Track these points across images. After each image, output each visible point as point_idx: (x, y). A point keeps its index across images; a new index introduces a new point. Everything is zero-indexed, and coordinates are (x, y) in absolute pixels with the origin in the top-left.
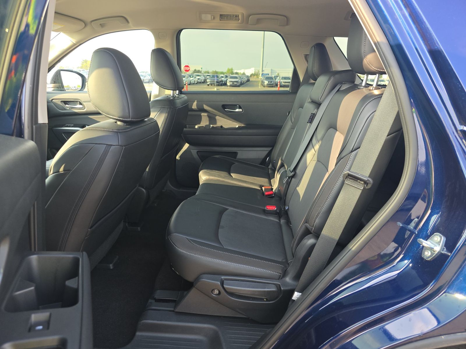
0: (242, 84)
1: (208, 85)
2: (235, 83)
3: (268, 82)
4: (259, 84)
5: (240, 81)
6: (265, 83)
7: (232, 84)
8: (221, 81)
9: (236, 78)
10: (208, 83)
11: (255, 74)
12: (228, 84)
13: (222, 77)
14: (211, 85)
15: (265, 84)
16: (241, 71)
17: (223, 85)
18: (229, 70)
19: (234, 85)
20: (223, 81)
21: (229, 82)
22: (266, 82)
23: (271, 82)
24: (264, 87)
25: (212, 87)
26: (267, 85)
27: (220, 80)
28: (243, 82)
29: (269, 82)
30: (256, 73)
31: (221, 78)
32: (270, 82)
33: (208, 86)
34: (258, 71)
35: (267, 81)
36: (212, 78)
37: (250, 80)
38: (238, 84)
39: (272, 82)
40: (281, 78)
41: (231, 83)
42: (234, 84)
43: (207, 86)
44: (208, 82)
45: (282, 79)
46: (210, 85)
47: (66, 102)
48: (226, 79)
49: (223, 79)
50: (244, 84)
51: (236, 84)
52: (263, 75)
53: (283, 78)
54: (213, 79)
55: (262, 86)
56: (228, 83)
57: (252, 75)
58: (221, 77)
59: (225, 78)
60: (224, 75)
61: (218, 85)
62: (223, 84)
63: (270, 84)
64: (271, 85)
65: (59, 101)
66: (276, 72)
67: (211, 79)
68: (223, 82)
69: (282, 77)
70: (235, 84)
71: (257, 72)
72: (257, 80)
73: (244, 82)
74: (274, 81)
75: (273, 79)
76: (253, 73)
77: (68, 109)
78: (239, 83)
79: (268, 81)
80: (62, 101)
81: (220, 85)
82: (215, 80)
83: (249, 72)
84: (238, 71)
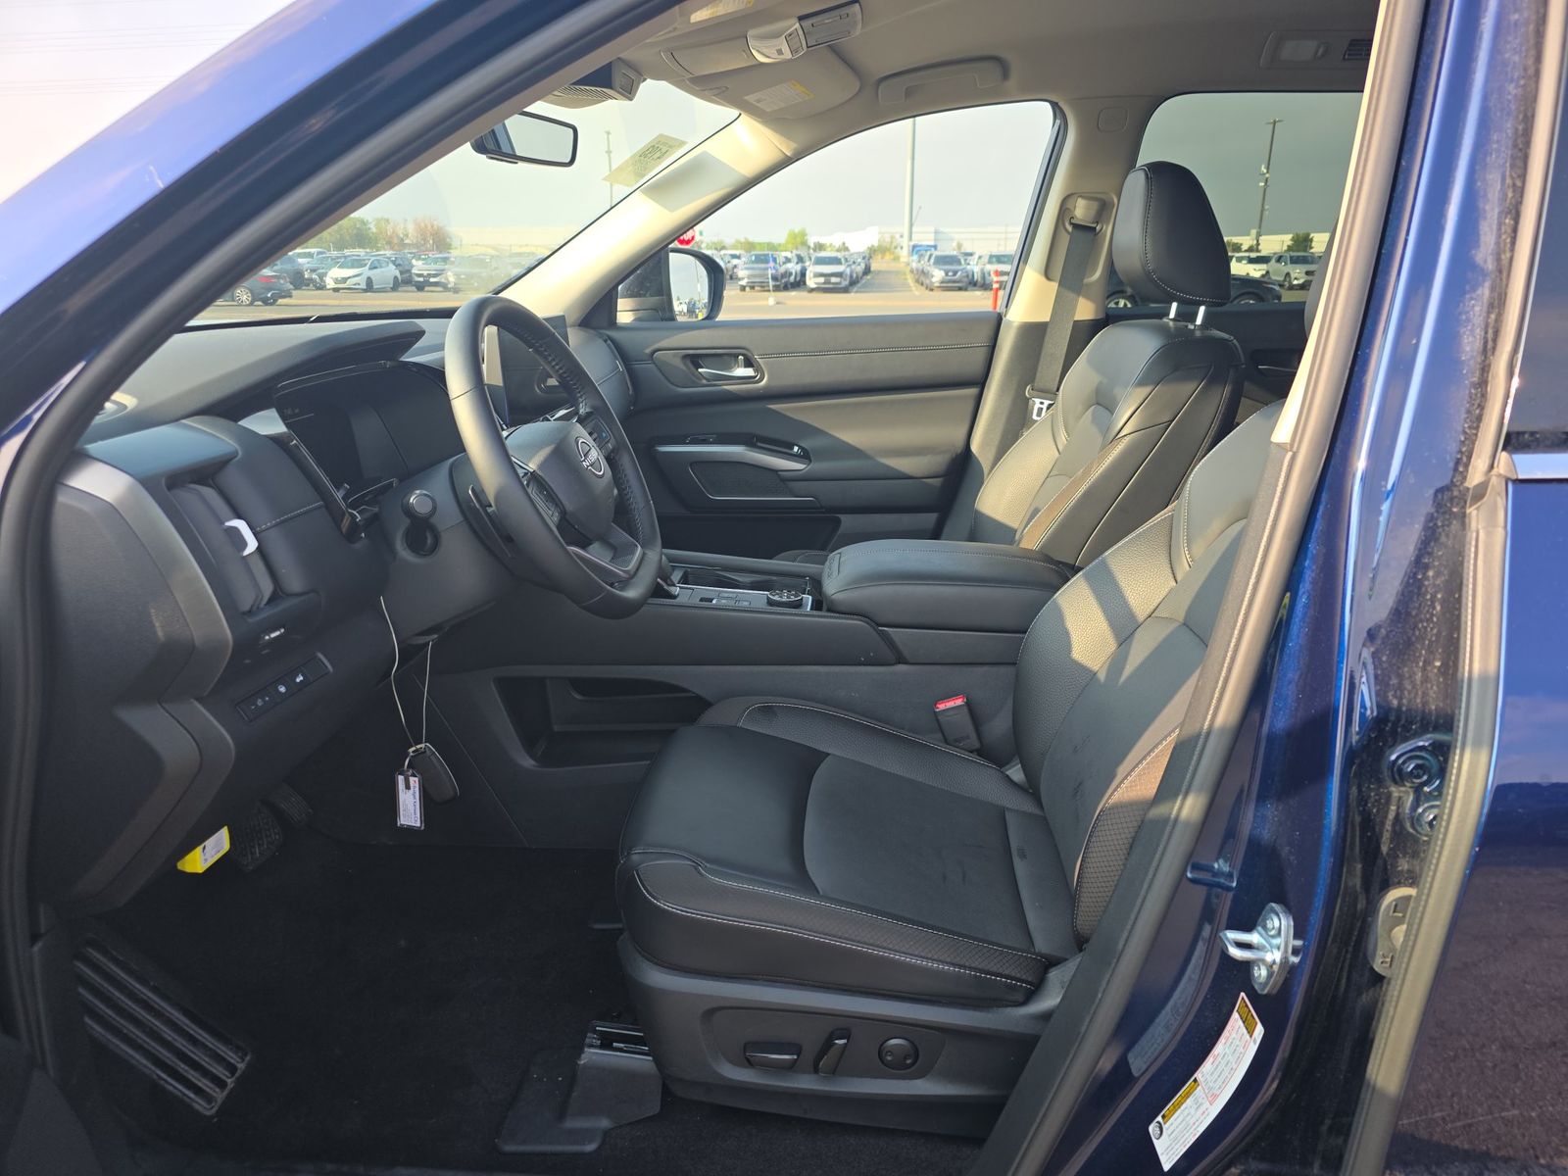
0: (853, 284)
1: (743, 288)
2: (834, 280)
3: (943, 273)
4: (906, 279)
5: (848, 271)
6: (932, 276)
7: (825, 283)
8: (786, 272)
9: (836, 261)
10: (743, 283)
11: (880, 247)
12: (811, 282)
13: (788, 260)
14: (752, 288)
15: (934, 280)
16: (833, 240)
17: (789, 286)
18: (793, 236)
19: (831, 286)
20: (791, 274)
21: (812, 275)
22: (938, 275)
23: (955, 273)
24: (932, 290)
25: (754, 294)
26: (942, 282)
27: (782, 270)
28: (855, 276)
29: (947, 274)
30: (885, 244)
31: (784, 263)
32: (950, 274)
33: (743, 293)
34: (892, 238)
35: (940, 269)
36: (756, 266)
37: (872, 269)
38: (845, 283)
39: (959, 274)
40: (986, 259)
41: (822, 280)
42: (829, 283)
43: (739, 291)
44: (743, 279)
45: (990, 262)
46: (747, 289)
47: (695, 359)
48: (798, 267)
49: (789, 266)
50: (858, 282)
51: (837, 283)
52: (918, 249)
53: (994, 260)
54: (760, 269)
55: (923, 288)
56: (810, 279)
57: (873, 252)
58: (784, 260)
59: (797, 263)
60: (794, 254)
61: (777, 289)
62: (792, 284)
63: (949, 282)
64: (954, 282)
65: (674, 355)
66: (952, 240)
67: (752, 269)
68: (792, 279)
69: (991, 257)
70: (833, 284)
71: (888, 240)
72: (893, 266)
73: (857, 277)
74: (962, 270)
75: (960, 264)
76: (876, 244)
77: (704, 382)
78: (845, 280)
79: (945, 270)
80: (686, 356)
81: (782, 286)
82: (770, 272)
83: (859, 242)
84: (822, 240)
